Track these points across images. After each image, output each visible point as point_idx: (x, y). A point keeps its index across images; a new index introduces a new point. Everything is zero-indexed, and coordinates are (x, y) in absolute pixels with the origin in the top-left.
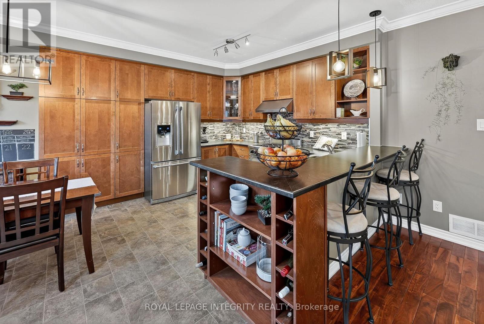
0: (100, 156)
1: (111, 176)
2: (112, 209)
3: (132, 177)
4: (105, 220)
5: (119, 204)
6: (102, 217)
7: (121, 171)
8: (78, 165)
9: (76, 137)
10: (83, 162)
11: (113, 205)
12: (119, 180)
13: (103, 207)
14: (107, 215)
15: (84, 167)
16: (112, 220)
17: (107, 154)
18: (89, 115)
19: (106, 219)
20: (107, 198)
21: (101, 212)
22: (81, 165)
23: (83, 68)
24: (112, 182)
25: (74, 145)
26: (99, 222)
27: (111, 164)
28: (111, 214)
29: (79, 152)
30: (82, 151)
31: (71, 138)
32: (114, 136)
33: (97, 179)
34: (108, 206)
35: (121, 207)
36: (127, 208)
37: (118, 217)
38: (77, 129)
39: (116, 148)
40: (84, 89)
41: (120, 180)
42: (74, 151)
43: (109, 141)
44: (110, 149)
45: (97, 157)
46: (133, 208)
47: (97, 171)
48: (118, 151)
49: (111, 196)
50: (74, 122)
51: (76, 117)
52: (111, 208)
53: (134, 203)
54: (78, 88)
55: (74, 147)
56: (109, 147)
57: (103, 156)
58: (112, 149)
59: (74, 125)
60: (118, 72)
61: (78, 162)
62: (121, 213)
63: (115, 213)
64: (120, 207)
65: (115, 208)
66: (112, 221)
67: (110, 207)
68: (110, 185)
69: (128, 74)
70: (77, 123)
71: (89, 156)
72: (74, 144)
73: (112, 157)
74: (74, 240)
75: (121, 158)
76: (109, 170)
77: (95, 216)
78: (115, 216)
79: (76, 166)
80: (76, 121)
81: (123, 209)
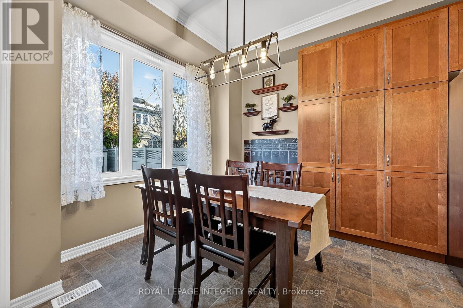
0: (361, 172)
1: (377, 205)
2: (376, 257)
3: (418, 219)
4: (359, 269)
5: (392, 253)
6: (356, 260)
7: (395, 202)
8: (334, 179)
9: (331, 145)
10: (338, 177)
11: (381, 250)
12: (390, 215)
13: (365, 246)
14: (365, 262)
15: (340, 183)
16: (368, 275)
17: (372, 172)
18: (347, 115)
19: (361, 268)
20: (370, 235)
21: (359, 252)
22: (337, 181)
23: (340, 56)
24: (379, 215)
25: (329, 155)
26: (349, 267)
27: (378, 187)
28: (371, 263)
29: (334, 164)
30: (337, 162)
31: (326, 145)
32: (382, 145)
33: (356, 204)
34: (374, 248)
35: (392, 260)
36: (403, 269)
37: (380, 276)
38: (332, 135)
39: (386, 164)
40: (340, 83)
41: (394, 217)
42: (329, 162)
43: (375, 153)
44: (376, 163)
45: (356, 172)
46: (415, 276)
47: (357, 194)
48: (390, 168)
49: (376, 236)
50: (330, 126)
51: (331, 120)
52: (376, 254)
53: (420, 265)
54: (334, 84)
55: (329, 157)
56: (375, 161)
57: (365, 173)
58: (380, 165)
59: (329, 130)
60: (390, 42)
61: (333, 176)
62: (389, 272)
63: (380, 266)
64: (390, 259)
65: (382, 257)
66: (368, 278)
67: (376, 251)
68: (375, 219)
69: (409, 39)
70: (332, 128)
71: (346, 171)
72: (329, 153)
73: (380, 177)
74: (308, 273)
75: (394, 180)
76: (375, 195)
77: (350, 254)
78: (376, 271)
79: (331, 180)
80: (331, 125)
81: (394, 266)
